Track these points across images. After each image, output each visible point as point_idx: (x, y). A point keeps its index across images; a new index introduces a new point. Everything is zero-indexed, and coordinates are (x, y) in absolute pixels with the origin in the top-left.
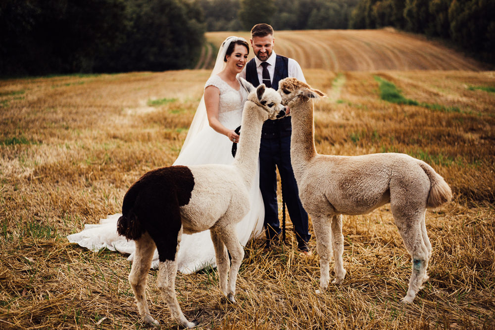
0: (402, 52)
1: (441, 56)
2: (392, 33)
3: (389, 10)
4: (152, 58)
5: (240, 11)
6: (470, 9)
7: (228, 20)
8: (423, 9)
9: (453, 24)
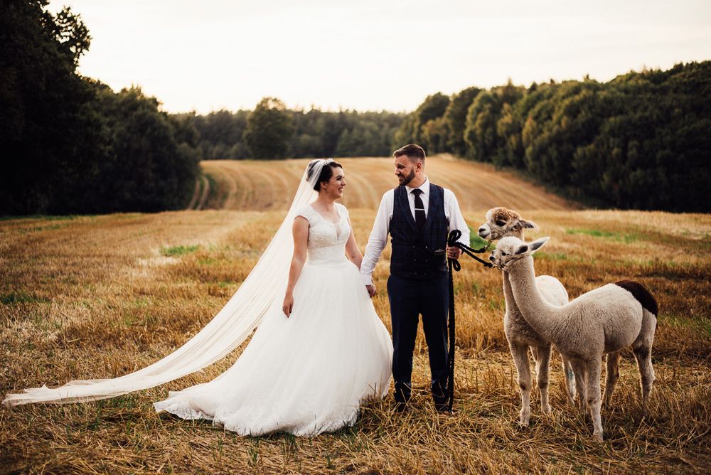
0: (464, 187)
1: (515, 193)
2: (449, 161)
3: (444, 131)
4: (128, 195)
5: (245, 133)
6: (550, 130)
7: (230, 144)
8: (489, 130)
9: (529, 150)
